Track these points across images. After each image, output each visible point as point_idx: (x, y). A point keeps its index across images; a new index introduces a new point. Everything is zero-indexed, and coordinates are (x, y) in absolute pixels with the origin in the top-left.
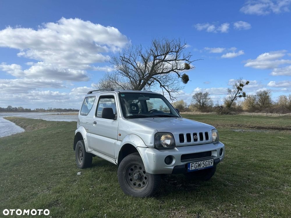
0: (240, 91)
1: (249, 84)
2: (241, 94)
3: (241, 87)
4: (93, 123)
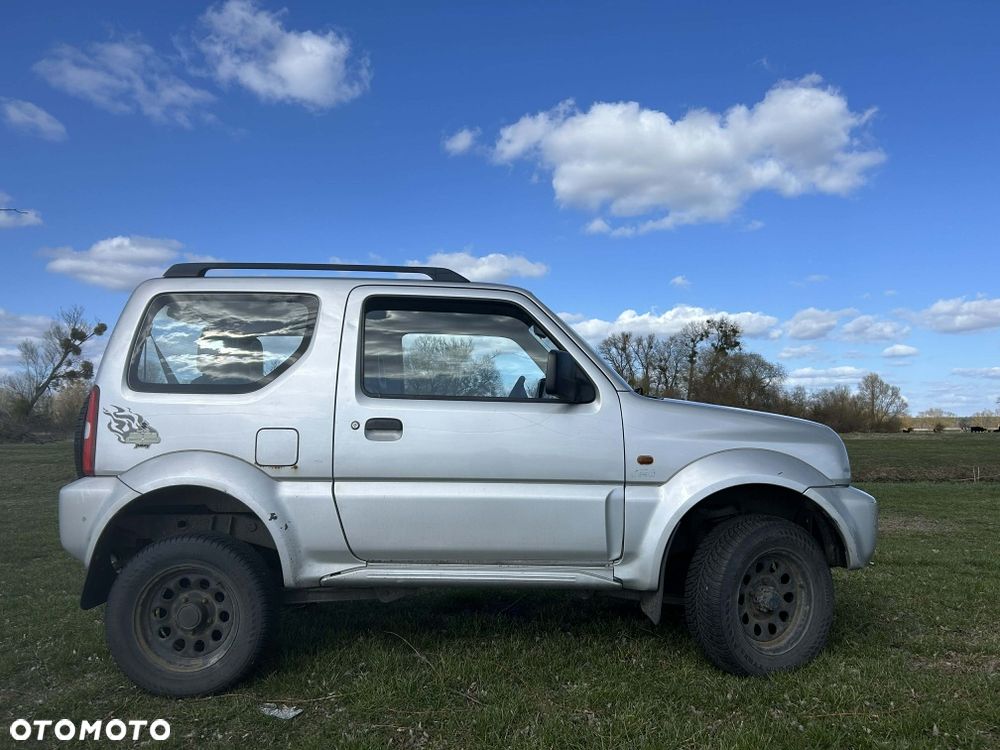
0: (70, 356)
1: (105, 333)
2: (77, 368)
3: (77, 342)
4: (363, 427)
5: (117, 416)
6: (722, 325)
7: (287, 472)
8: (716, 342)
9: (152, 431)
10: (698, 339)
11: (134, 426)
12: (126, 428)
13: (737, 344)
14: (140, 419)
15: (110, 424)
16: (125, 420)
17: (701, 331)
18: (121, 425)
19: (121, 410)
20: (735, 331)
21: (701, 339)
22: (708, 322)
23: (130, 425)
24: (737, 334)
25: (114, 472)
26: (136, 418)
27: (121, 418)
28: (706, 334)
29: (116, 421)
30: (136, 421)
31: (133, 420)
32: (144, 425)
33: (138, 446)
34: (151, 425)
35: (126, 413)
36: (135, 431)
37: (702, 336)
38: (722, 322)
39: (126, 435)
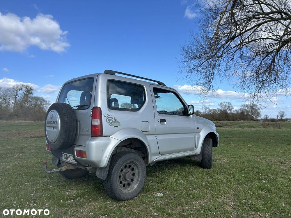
4: (159, 121)
5: (108, 117)
6: (27, 87)
7: (147, 133)
8: (24, 92)
9: (118, 122)
10: (18, 90)
11: (113, 121)
12: (111, 121)
13: (32, 93)
14: (115, 118)
15: (106, 120)
16: (110, 119)
17: (19, 88)
18: (110, 120)
19: (109, 116)
20: (31, 89)
21: (19, 91)
22: (22, 85)
23: (112, 120)
24: (32, 90)
25: (108, 135)
26: (114, 118)
27: (109, 118)
28: (21, 89)
29: (108, 119)
30: (114, 119)
31: (113, 119)
32: (116, 120)
33: (115, 127)
34: (118, 120)
35: (111, 116)
36: (114, 122)
37: (20, 89)
38: (27, 86)
39: (111, 123)
